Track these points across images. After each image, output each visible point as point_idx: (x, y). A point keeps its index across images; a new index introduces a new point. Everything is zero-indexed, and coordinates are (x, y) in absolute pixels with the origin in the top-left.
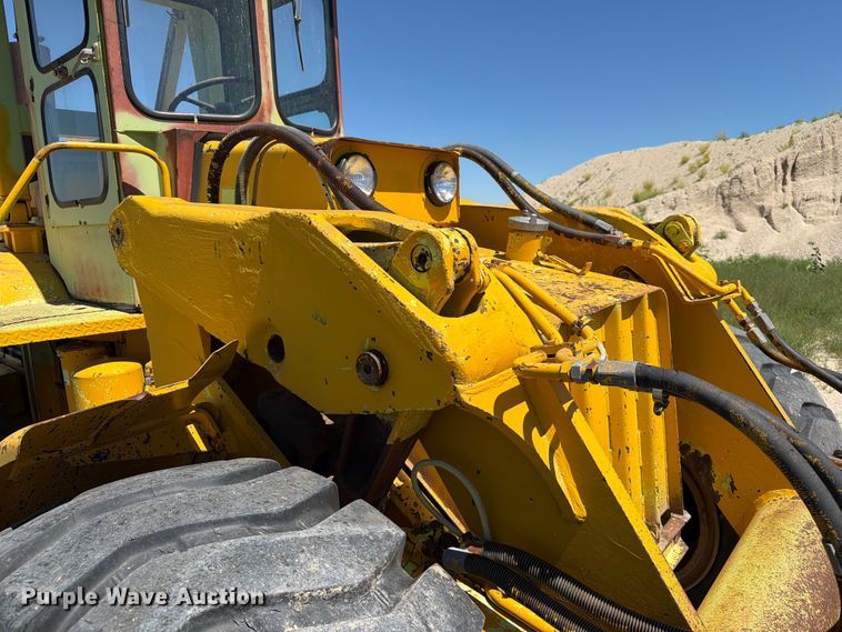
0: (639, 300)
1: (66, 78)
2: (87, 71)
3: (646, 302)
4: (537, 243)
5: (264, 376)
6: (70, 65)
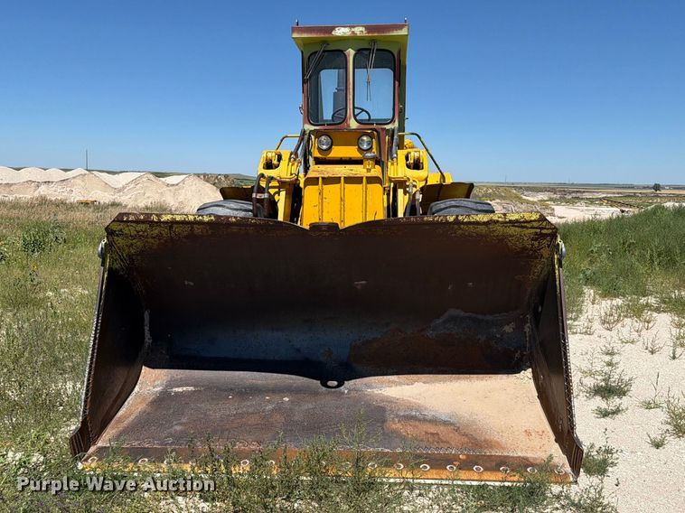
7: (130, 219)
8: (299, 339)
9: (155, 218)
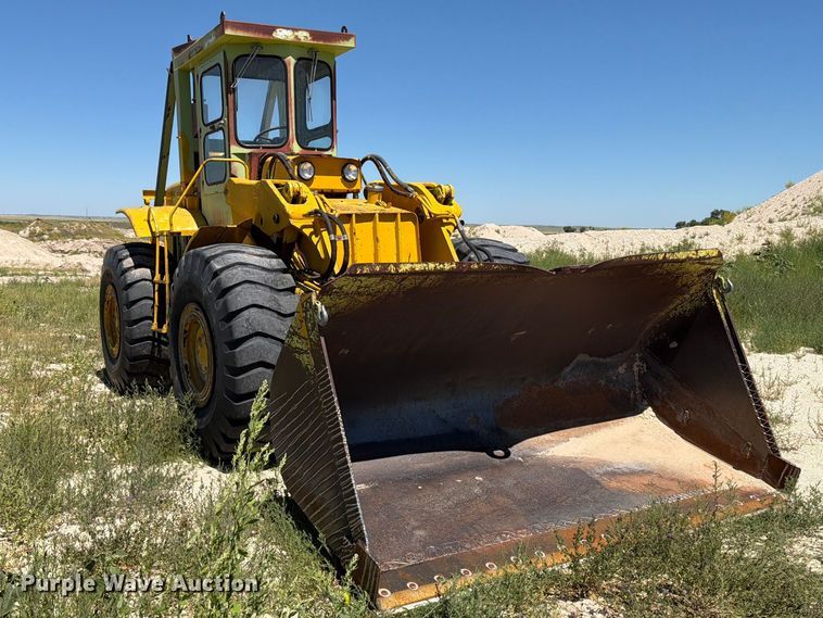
0: (396, 214)
1: (214, 130)
2: (221, 129)
3: (399, 216)
4: (377, 196)
5: (258, 229)
6: (216, 125)
7: (365, 272)
8: (439, 408)
9: (392, 269)
